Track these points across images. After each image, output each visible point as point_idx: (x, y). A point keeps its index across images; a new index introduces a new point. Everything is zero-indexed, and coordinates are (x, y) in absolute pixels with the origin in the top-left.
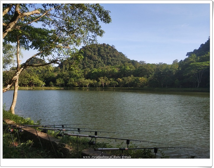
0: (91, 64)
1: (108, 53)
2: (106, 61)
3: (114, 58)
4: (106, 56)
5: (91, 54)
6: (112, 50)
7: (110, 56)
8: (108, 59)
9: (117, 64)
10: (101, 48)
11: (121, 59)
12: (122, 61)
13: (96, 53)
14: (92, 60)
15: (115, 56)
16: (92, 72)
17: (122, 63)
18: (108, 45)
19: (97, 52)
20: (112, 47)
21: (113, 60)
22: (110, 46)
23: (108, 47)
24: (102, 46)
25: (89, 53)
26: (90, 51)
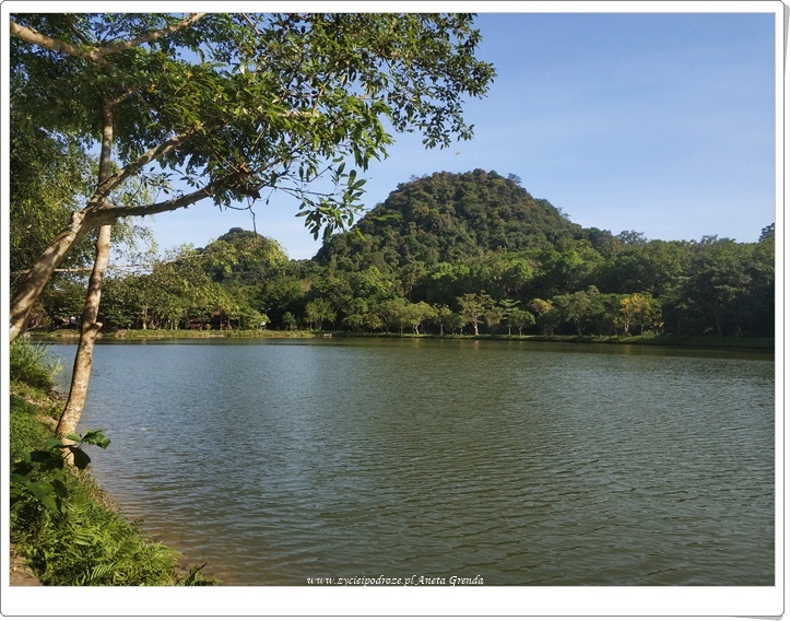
0: (429, 246)
1: (494, 204)
2: (487, 234)
3: (515, 223)
4: (485, 217)
5: (428, 210)
7: (502, 215)
8: (493, 226)
9: (531, 243)
10: (466, 188)
12: (548, 235)
13: (450, 206)
14: (434, 232)
15: (520, 216)
16: (435, 277)
17: (549, 240)
18: (493, 175)
19: (452, 202)
20: (509, 182)
21: (515, 230)
22: (499, 177)
23: (495, 181)
24: (469, 180)
25: (421, 207)
26: (426, 200)
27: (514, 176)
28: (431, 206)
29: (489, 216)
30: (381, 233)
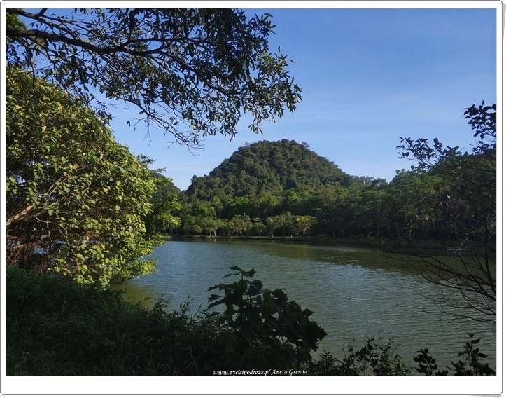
0: (252, 184)
1: (291, 160)
2: (286, 177)
3: (303, 171)
4: (286, 167)
5: (253, 163)
7: (295, 166)
8: (290, 173)
9: (310, 183)
10: (276, 150)
13: (266, 161)
14: (255, 176)
15: (306, 167)
17: (321, 181)
18: (293, 143)
19: (268, 158)
20: (302, 147)
21: (302, 175)
22: (297, 144)
24: (279, 146)
25: (249, 162)
26: (252, 157)
27: (305, 143)
28: (255, 161)
29: (288, 167)
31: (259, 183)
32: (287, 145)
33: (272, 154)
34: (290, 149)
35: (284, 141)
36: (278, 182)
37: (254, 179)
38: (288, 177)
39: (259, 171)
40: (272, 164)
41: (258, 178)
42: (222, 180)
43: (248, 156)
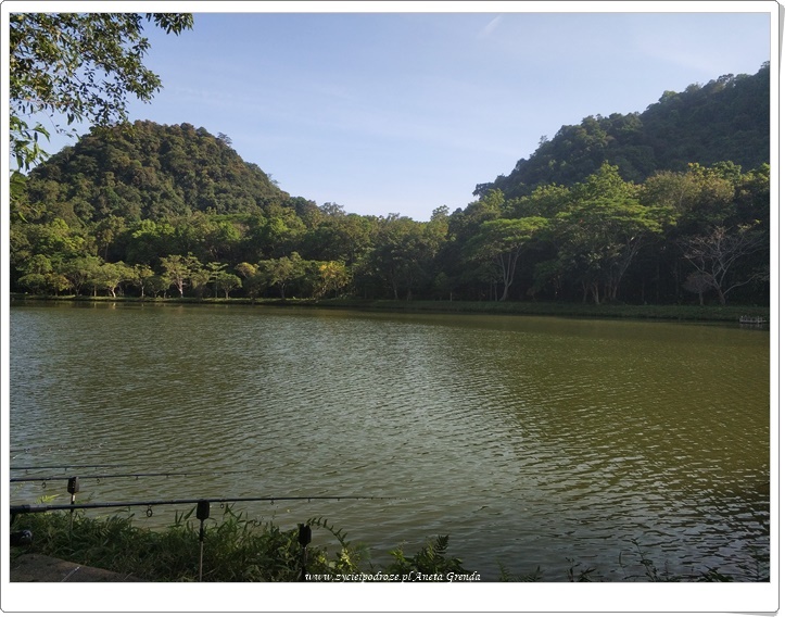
0: (129, 200)
1: (203, 163)
2: (195, 193)
3: (225, 185)
4: (193, 174)
5: (129, 161)
6: (221, 151)
7: (211, 174)
8: (202, 186)
9: (241, 207)
10: (172, 141)
11: (253, 189)
12: (258, 200)
13: (154, 159)
14: (136, 186)
15: (230, 178)
16: (135, 235)
17: (258, 205)
18: (202, 132)
19: (157, 155)
20: (218, 141)
21: (225, 191)
22: (209, 135)
23: (204, 139)
24: (177, 135)
25: (121, 157)
26: (126, 148)
27: (224, 136)
28: (132, 157)
29: (198, 174)
30: (70, 181)
31: (144, 199)
32: (192, 135)
33: (165, 148)
34: (199, 143)
35: (186, 127)
36: (181, 200)
37: (135, 191)
38: (199, 192)
39: (144, 177)
40: (166, 166)
41: (141, 189)
42: (65, 187)
43: (118, 145)
